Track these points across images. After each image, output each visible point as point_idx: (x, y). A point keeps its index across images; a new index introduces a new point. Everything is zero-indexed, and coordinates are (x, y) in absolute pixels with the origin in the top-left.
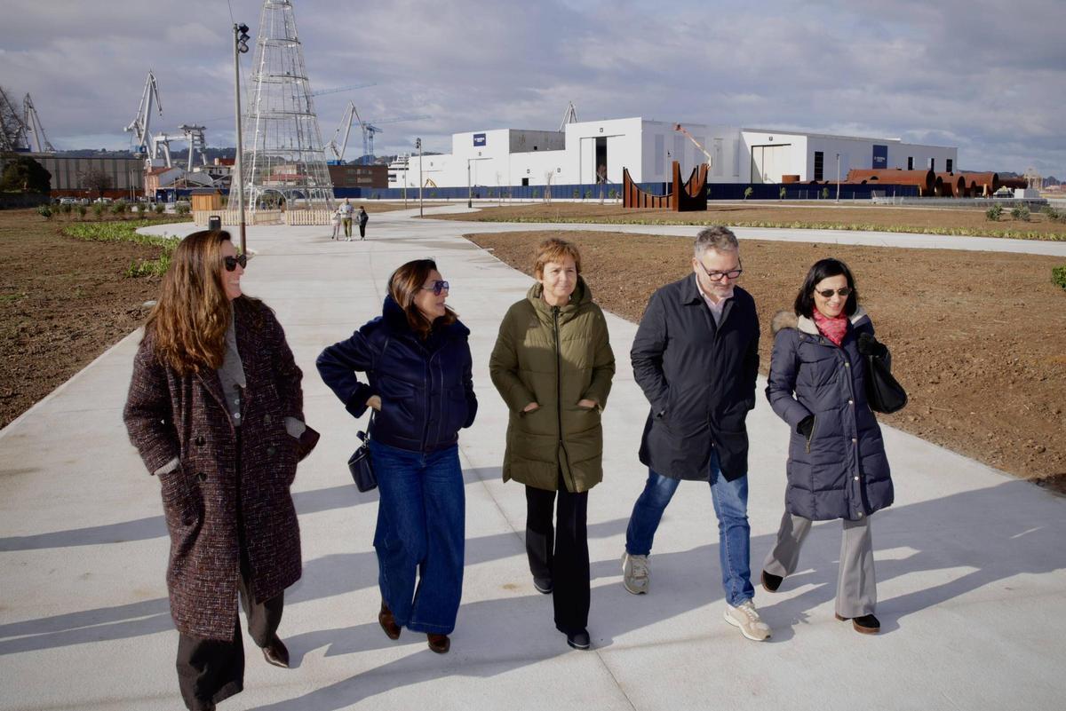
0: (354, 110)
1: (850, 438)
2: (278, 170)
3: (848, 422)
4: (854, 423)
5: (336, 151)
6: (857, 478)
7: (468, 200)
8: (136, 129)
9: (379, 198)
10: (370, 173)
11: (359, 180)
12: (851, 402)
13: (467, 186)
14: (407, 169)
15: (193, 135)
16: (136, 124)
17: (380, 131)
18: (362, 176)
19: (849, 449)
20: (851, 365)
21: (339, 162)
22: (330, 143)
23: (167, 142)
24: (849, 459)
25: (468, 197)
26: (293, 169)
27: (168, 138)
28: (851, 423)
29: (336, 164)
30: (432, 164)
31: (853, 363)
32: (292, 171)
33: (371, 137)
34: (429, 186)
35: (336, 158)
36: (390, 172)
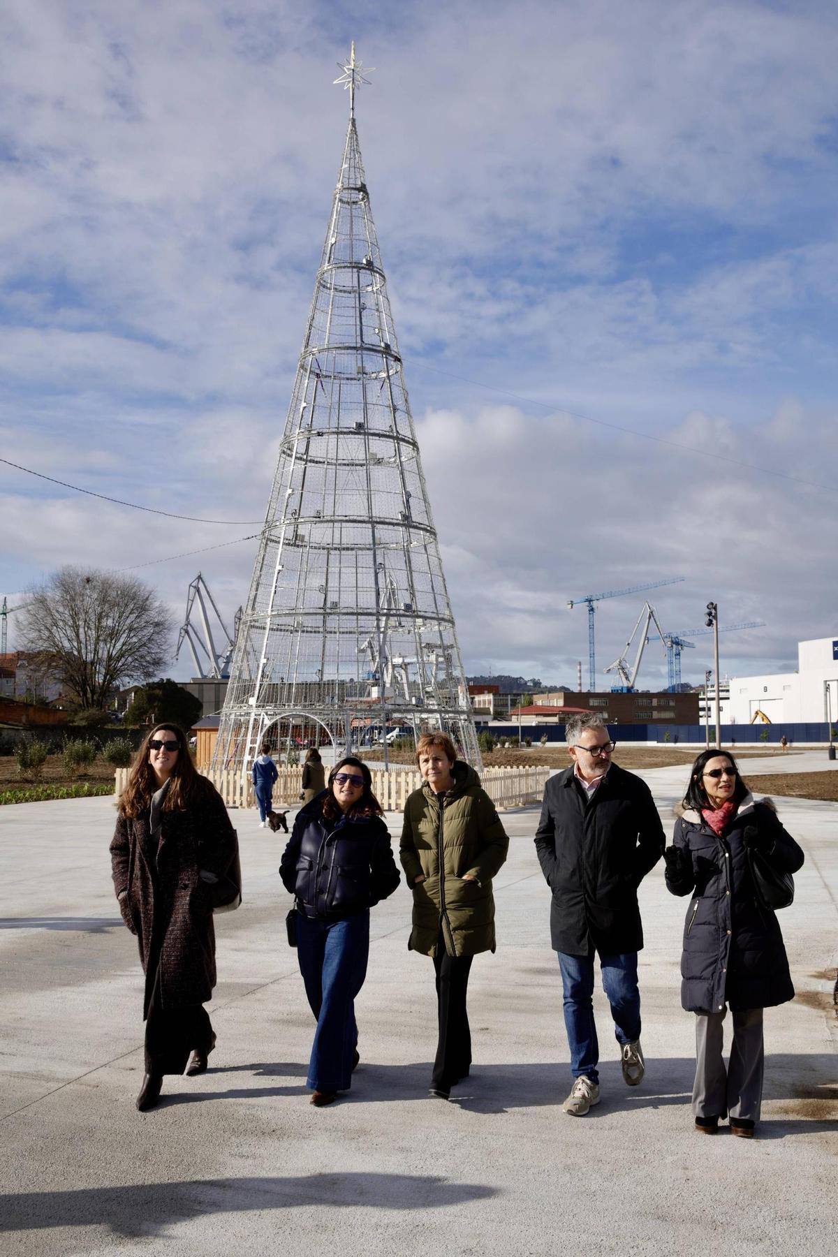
0: (651, 615)
1: (725, 930)
2: (539, 701)
3: (723, 912)
4: (729, 913)
5: (625, 674)
6: (725, 970)
7: (827, 744)
8: (369, 650)
9: (676, 741)
10: (672, 704)
11: (656, 715)
12: (728, 893)
13: (823, 721)
14: (728, 698)
15: (438, 656)
16: (370, 643)
17: (691, 646)
18: (660, 708)
19: (722, 941)
20: (730, 855)
21: (629, 689)
22: (618, 661)
23: (405, 665)
24: (721, 950)
25: (827, 740)
26: (559, 698)
27: (407, 660)
28: (725, 912)
29: (625, 691)
30: (766, 689)
31: (733, 854)
32: (558, 702)
33: (678, 654)
34: (758, 721)
35: (626, 684)
36: (702, 704)
